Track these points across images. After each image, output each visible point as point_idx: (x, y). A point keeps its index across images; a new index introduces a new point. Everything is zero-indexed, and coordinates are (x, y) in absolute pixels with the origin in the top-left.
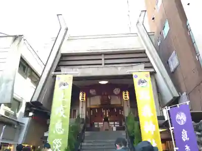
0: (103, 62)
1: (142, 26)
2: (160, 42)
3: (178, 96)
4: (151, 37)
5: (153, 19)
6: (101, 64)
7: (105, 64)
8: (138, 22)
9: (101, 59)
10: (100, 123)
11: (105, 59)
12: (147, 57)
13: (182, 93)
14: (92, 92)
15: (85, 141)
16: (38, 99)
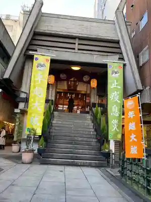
0: (76, 46)
1: (122, 13)
2: (134, 34)
3: (142, 89)
4: (128, 27)
5: (132, 6)
6: (74, 49)
7: (79, 49)
8: (118, 9)
9: (75, 44)
10: (65, 106)
11: (79, 44)
12: (120, 48)
13: (146, 87)
14: (62, 76)
15: (55, 119)
16: (10, 76)
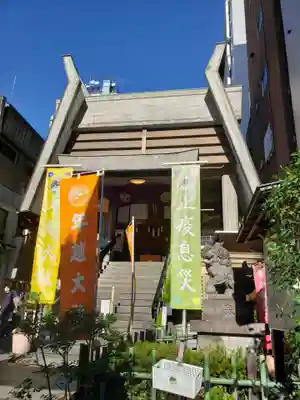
6: (140, 148)
7: (147, 148)
9: (141, 139)
11: (148, 139)
16: (31, 207)
